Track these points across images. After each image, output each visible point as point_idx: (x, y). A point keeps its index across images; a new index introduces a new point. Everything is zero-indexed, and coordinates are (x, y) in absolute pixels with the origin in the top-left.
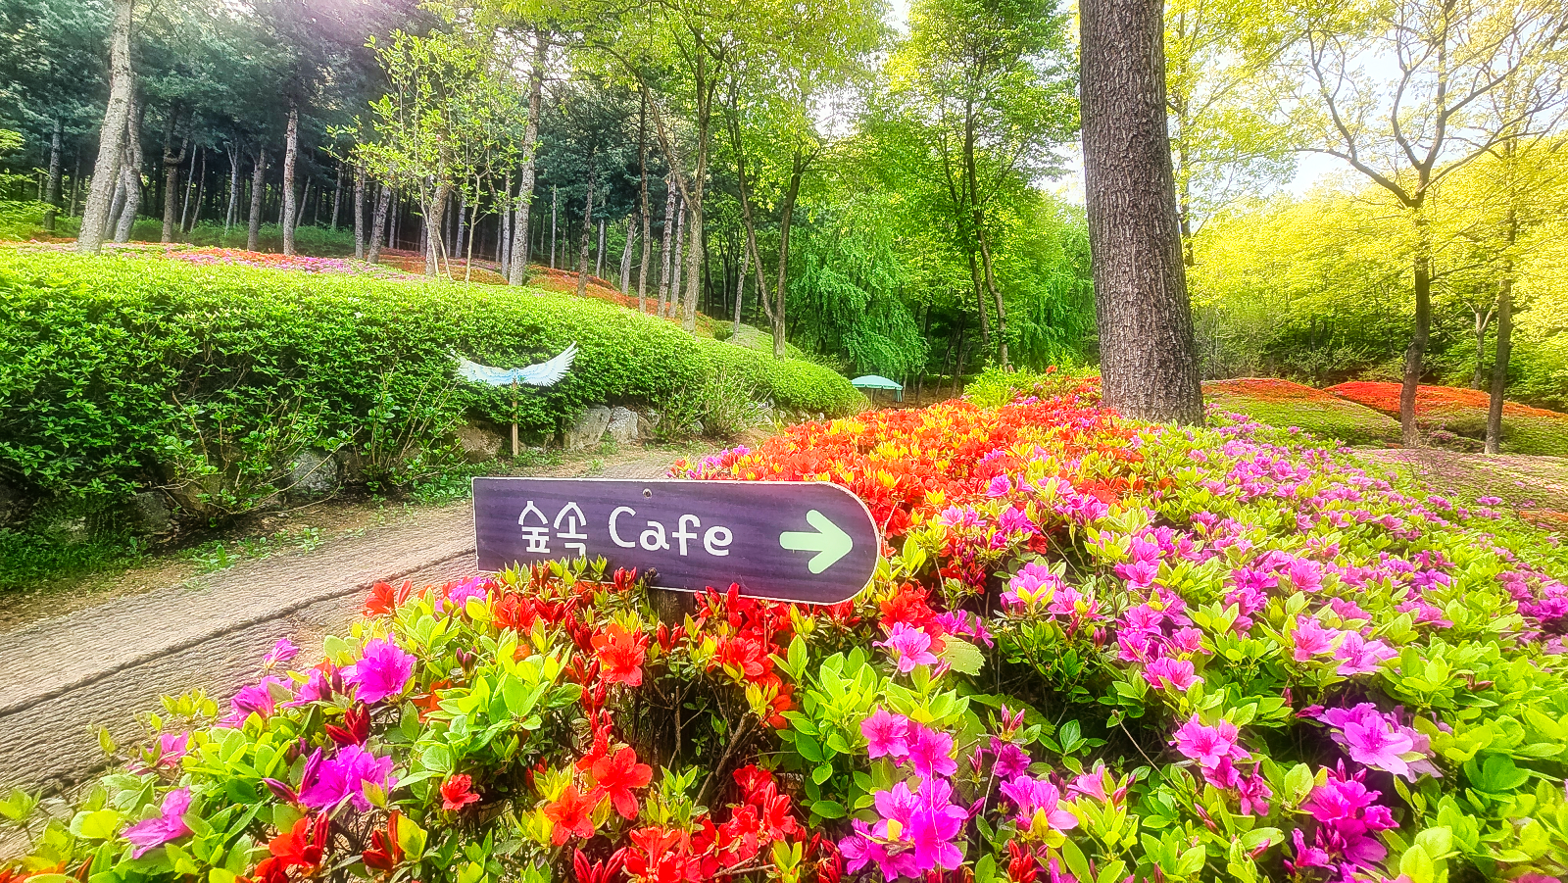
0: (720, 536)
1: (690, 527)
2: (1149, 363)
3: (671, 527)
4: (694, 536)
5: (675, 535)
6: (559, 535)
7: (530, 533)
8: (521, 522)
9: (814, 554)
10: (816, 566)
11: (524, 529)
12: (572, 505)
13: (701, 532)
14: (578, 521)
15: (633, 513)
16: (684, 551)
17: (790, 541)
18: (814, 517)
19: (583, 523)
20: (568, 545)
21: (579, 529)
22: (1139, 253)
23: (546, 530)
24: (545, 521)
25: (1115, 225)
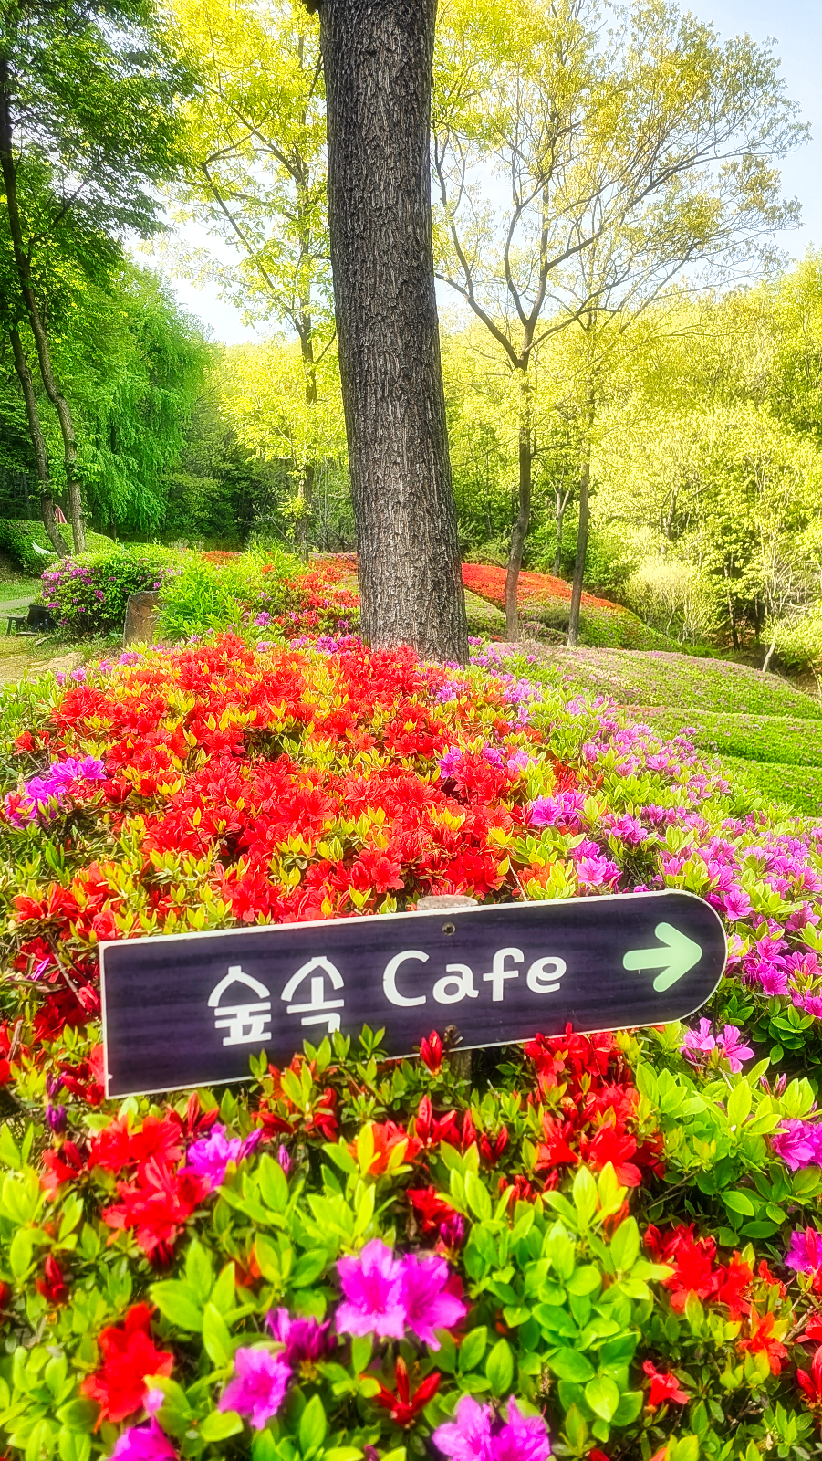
0: (550, 968)
1: (509, 963)
2: (423, 585)
3: (481, 965)
4: (515, 974)
5: (486, 977)
6: (291, 1009)
7: (234, 1016)
8: (214, 1000)
9: (659, 971)
10: (661, 984)
11: (218, 1012)
12: (321, 961)
13: (524, 968)
14: (328, 984)
15: (423, 957)
16: (498, 995)
17: (635, 960)
18: (664, 931)
19: (338, 982)
20: (306, 1022)
21: (330, 992)
22: (411, 440)
23: (267, 1006)
24: (263, 991)
25: (383, 398)
